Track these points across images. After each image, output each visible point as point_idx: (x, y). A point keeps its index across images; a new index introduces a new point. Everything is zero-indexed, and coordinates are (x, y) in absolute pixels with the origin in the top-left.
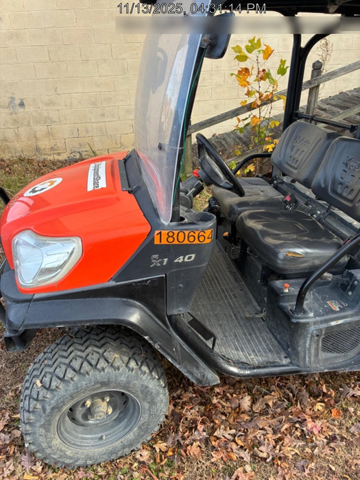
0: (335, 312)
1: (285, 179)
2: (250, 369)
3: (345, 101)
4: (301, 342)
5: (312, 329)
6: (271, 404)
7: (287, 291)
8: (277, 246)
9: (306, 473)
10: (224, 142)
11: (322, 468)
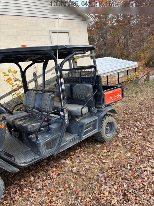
0: (47, 137)
1: (30, 109)
2: (28, 163)
3: (48, 83)
4: (40, 149)
5: (42, 144)
6: (40, 175)
7: (33, 137)
8: (27, 125)
9: (52, 186)
10: (9, 105)
11: (56, 183)
